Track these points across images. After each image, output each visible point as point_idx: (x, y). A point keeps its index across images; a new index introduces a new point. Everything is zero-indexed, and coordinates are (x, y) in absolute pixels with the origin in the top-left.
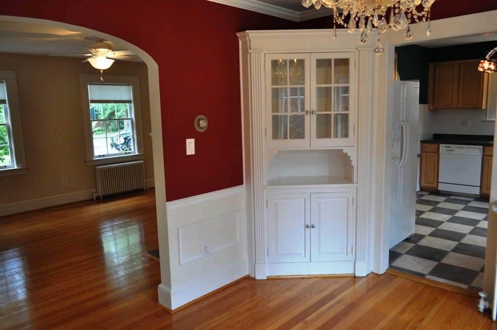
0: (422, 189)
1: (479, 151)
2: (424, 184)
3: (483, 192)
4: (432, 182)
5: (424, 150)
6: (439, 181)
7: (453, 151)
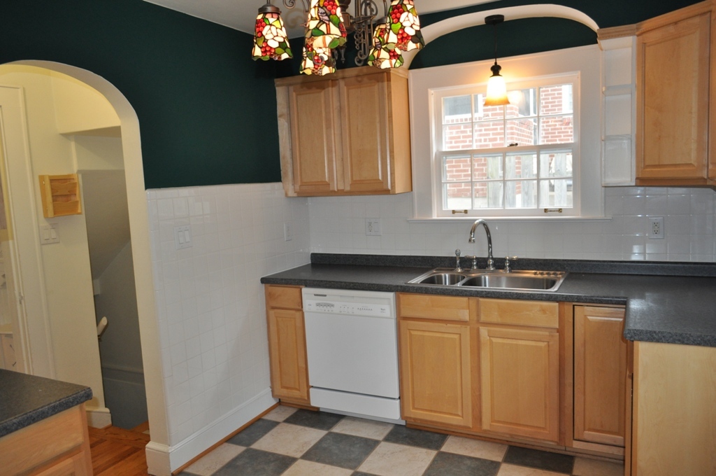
0: (281, 402)
1: (386, 307)
2: (280, 391)
4: (297, 387)
5: (273, 303)
7: (333, 306)
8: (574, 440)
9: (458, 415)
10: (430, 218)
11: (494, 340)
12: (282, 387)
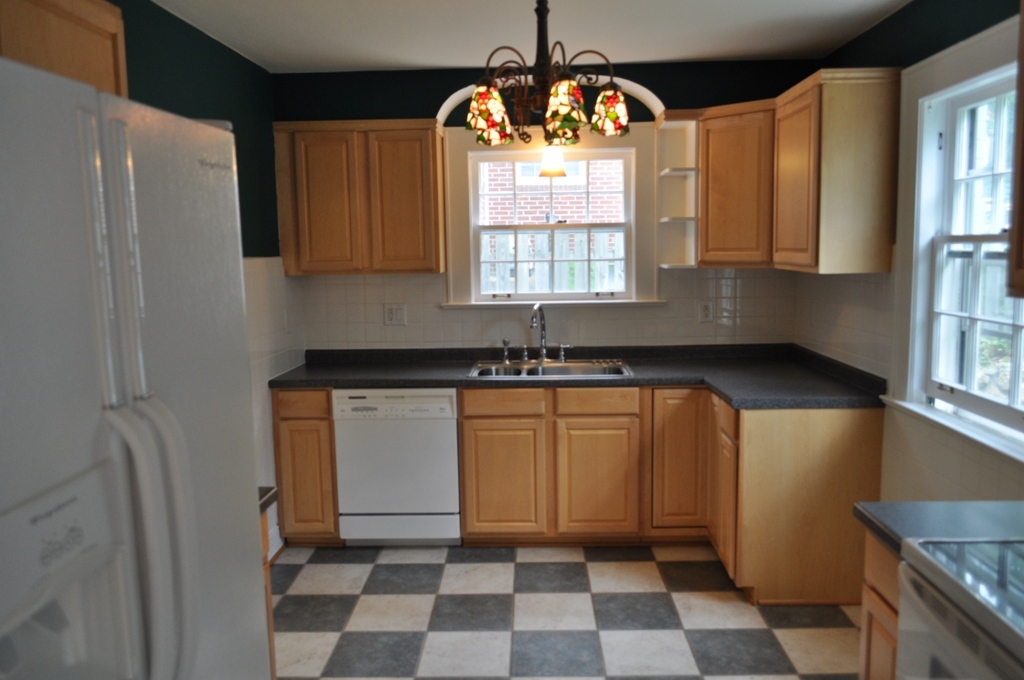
0: (288, 543)
1: (447, 406)
2: (293, 527)
3: (470, 529)
4: (320, 518)
5: (284, 413)
6: (341, 511)
7: (375, 409)
8: (653, 527)
9: (531, 521)
10: (469, 303)
11: (573, 432)
12: (297, 522)
